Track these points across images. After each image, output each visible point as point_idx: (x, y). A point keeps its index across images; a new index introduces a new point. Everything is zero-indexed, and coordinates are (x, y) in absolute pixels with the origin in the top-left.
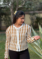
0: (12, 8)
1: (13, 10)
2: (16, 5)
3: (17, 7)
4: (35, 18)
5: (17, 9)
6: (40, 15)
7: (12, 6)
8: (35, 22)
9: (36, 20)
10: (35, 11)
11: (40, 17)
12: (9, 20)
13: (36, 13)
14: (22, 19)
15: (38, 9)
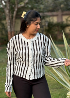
0: (8, 8)
1: (9, 12)
2: (15, 3)
3: (16, 6)
4: (47, 24)
5: (16, 9)
6: (53, 20)
7: (8, 5)
8: (45, 31)
9: (47, 28)
10: (46, 12)
11: (53, 22)
12: (2, 29)
13: (47, 16)
14: (36, 25)
15: (51, 9)
